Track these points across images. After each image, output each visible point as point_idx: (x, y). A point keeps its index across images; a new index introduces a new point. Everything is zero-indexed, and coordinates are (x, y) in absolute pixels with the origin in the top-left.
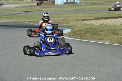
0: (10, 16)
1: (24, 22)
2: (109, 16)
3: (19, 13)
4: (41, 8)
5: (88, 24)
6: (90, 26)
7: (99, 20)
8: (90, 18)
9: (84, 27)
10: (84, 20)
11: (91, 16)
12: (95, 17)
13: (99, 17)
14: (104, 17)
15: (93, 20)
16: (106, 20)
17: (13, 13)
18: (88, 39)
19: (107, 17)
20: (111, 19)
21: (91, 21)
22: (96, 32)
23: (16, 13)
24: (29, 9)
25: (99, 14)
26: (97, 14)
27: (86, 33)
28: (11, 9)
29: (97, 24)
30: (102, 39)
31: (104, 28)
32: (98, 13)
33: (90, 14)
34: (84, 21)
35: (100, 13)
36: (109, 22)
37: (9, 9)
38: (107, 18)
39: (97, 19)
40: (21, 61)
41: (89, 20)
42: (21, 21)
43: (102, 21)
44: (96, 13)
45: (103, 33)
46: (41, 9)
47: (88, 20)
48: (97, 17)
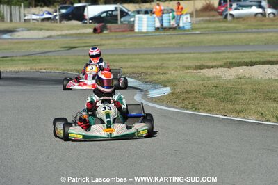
0: (31, 57)
1: (64, 70)
2: (258, 60)
3: (53, 50)
4: (102, 39)
5: (208, 77)
6: (215, 82)
7: (235, 69)
8: (214, 64)
9: (201, 82)
10: (200, 67)
11: (216, 59)
12: (225, 60)
13: (234, 61)
14: (247, 60)
15: (221, 66)
16: (249, 67)
17: (38, 50)
18: (208, 111)
19: (253, 60)
20: (261, 66)
21: (216, 70)
22: (228, 96)
23: (46, 50)
24: (76, 42)
25: (234, 55)
26: (230, 55)
27: (205, 96)
28: (34, 42)
29: (231, 78)
30: (241, 111)
31: (246, 86)
32: (232, 52)
33: (213, 53)
34: (199, 71)
35: (238, 52)
36: (257, 72)
37: (31, 41)
38: (252, 64)
39: (230, 65)
40: (56, 160)
41: (212, 67)
42: (58, 69)
43: (242, 70)
44: (228, 52)
45: (244, 98)
46: (103, 42)
47: (208, 67)
48: (231, 60)
